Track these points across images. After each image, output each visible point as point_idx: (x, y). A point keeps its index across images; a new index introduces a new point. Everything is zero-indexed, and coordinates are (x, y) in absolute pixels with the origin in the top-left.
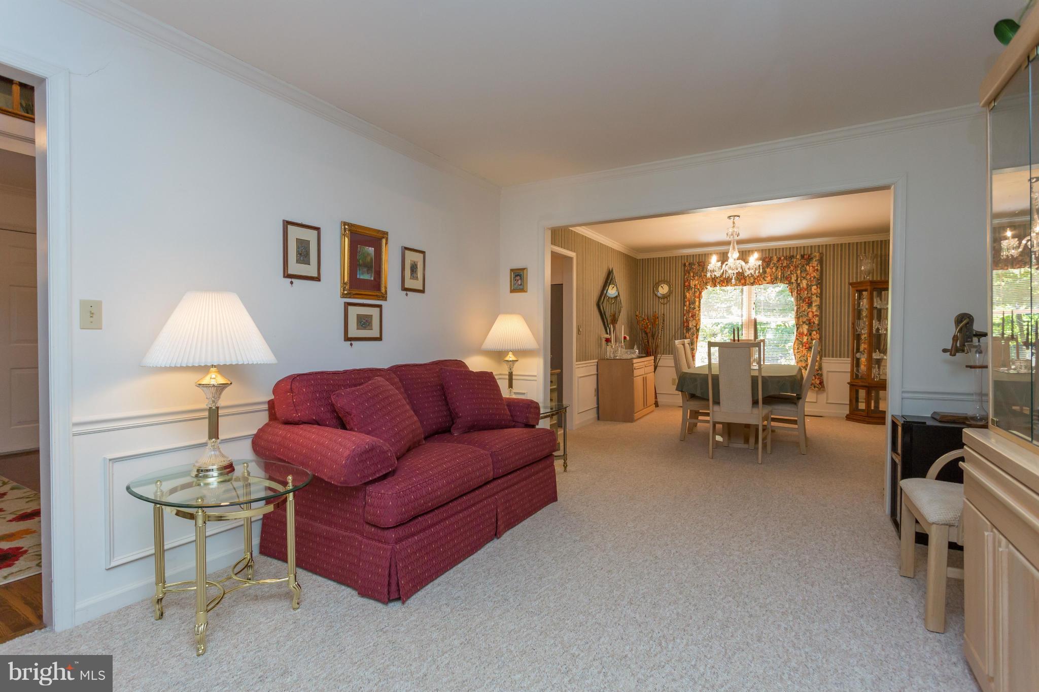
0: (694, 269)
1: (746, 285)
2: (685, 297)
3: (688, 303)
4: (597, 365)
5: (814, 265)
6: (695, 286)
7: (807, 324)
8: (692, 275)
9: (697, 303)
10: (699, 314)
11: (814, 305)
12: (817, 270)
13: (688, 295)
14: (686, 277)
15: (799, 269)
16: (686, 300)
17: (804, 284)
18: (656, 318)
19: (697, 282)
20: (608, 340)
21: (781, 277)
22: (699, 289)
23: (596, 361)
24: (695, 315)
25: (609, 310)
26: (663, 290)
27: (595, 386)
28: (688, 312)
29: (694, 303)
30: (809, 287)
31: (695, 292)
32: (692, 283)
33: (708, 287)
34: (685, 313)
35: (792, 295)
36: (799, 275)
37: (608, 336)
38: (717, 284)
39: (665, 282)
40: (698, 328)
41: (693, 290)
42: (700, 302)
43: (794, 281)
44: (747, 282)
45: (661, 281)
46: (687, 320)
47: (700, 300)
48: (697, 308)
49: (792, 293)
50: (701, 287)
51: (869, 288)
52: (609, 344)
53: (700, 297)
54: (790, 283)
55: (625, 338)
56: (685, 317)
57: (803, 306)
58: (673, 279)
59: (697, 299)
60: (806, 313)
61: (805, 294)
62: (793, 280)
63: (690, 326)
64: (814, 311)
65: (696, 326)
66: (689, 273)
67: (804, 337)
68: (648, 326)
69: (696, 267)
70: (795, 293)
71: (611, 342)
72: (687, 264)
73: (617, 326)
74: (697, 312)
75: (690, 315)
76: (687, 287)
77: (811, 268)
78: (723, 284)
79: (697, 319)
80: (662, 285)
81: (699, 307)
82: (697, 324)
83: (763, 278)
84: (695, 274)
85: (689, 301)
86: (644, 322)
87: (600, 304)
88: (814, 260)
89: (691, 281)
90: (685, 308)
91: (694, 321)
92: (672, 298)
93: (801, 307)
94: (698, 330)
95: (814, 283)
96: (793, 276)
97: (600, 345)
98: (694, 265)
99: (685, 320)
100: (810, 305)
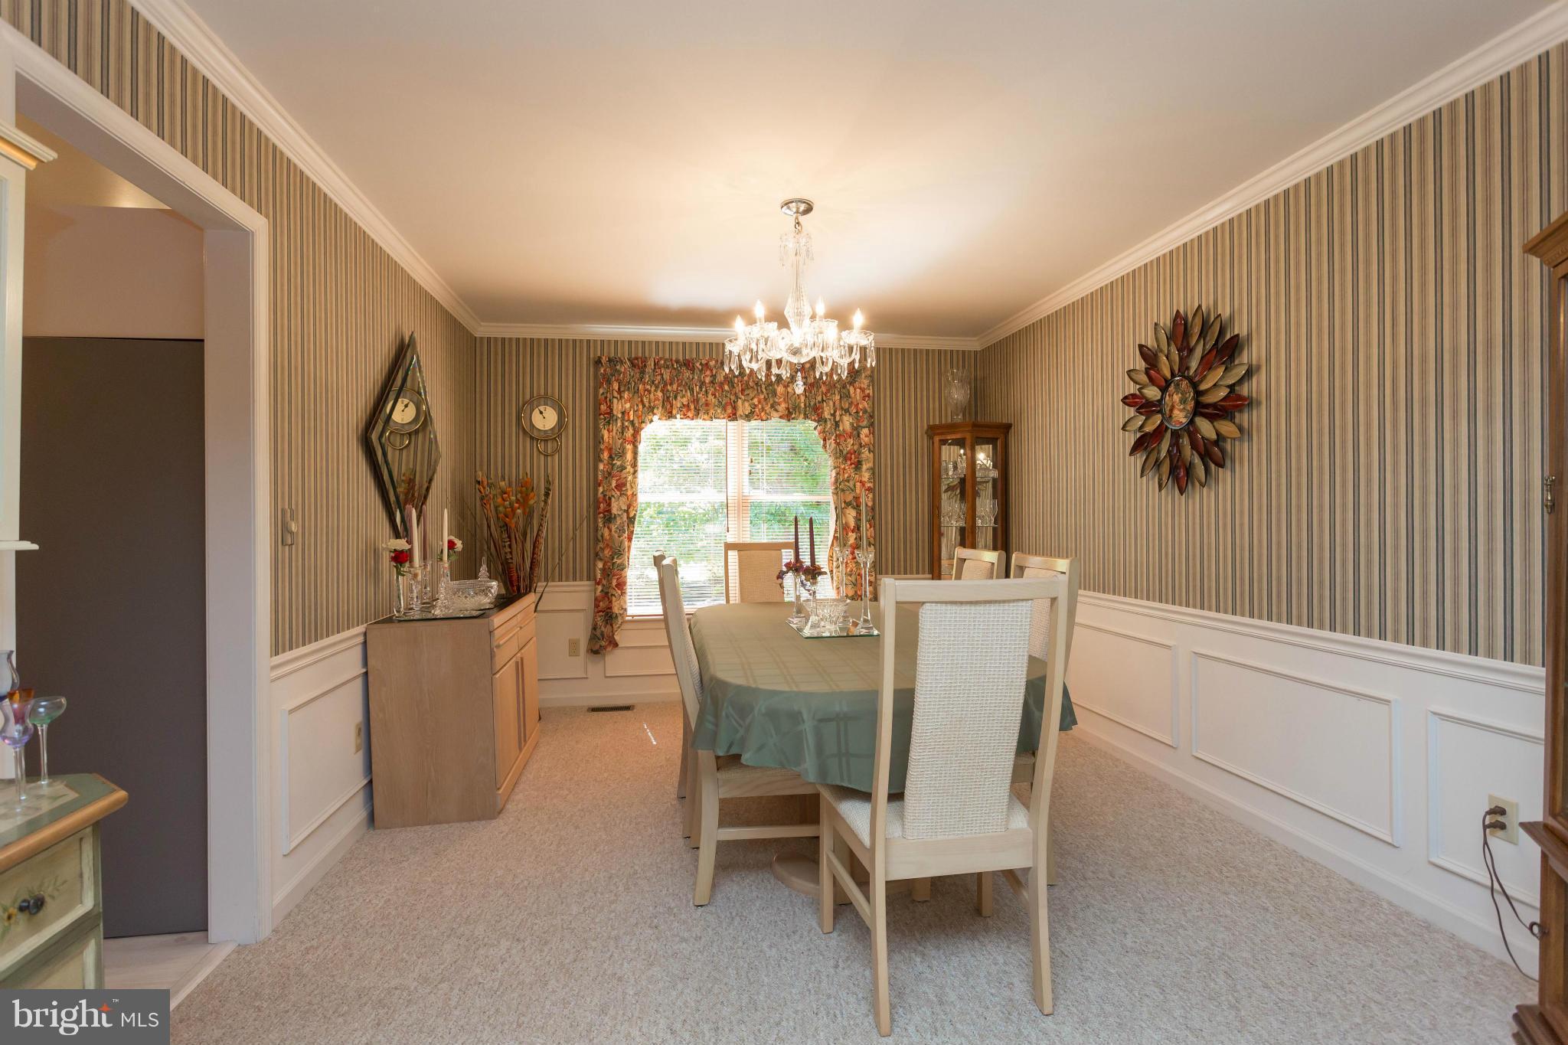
0: (619, 372)
1: (735, 419)
2: (598, 439)
3: (606, 455)
4: (365, 643)
5: (862, 386)
6: (623, 413)
7: (854, 508)
8: (616, 386)
9: (629, 456)
10: (634, 483)
11: (864, 467)
12: (868, 396)
13: (605, 433)
14: (601, 391)
15: (836, 392)
16: (602, 447)
17: (847, 422)
18: (525, 489)
19: (628, 405)
20: (401, 558)
21: (805, 405)
22: (632, 422)
23: (361, 629)
24: (624, 485)
25: (400, 463)
26: (545, 419)
27: (358, 717)
28: (609, 475)
29: (622, 454)
30: (856, 429)
31: (623, 428)
32: (618, 407)
33: (656, 418)
34: (600, 478)
35: (824, 446)
36: (837, 403)
37: (401, 544)
38: (674, 412)
39: (546, 399)
40: (631, 515)
41: (619, 424)
42: (635, 453)
43: (829, 417)
44: (740, 412)
45: (540, 397)
46: (605, 496)
47: (635, 448)
48: (629, 469)
49: (825, 440)
50: (638, 417)
51: (968, 436)
52: (406, 567)
53: (635, 441)
54: (820, 420)
55: (451, 545)
56: (601, 489)
57: (844, 469)
58: (567, 394)
59: (629, 447)
60: (851, 484)
61: (849, 445)
62: (827, 415)
63: (614, 511)
64: (865, 479)
65: (627, 511)
66: (609, 382)
67: (850, 534)
68: (513, 510)
69: (625, 368)
70: (831, 443)
71: (411, 561)
72: (604, 360)
73: (429, 507)
74: (630, 478)
75: (614, 484)
76: (602, 414)
77: (858, 390)
78: (689, 414)
79: (629, 493)
80: (542, 408)
81: (634, 465)
82: (629, 506)
83: (772, 406)
84: (624, 386)
85: (610, 450)
86: (503, 500)
87: (374, 437)
88: (863, 375)
89: (615, 400)
90: (601, 467)
91: (623, 499)
92: (566, 441)
93: (841, 472)
94: (631, 521)
95: (865, 423)
96: (828, 405)
97: (376, 574)
98: (622, 362)
99: (600, 495)
100: (858, 465)
